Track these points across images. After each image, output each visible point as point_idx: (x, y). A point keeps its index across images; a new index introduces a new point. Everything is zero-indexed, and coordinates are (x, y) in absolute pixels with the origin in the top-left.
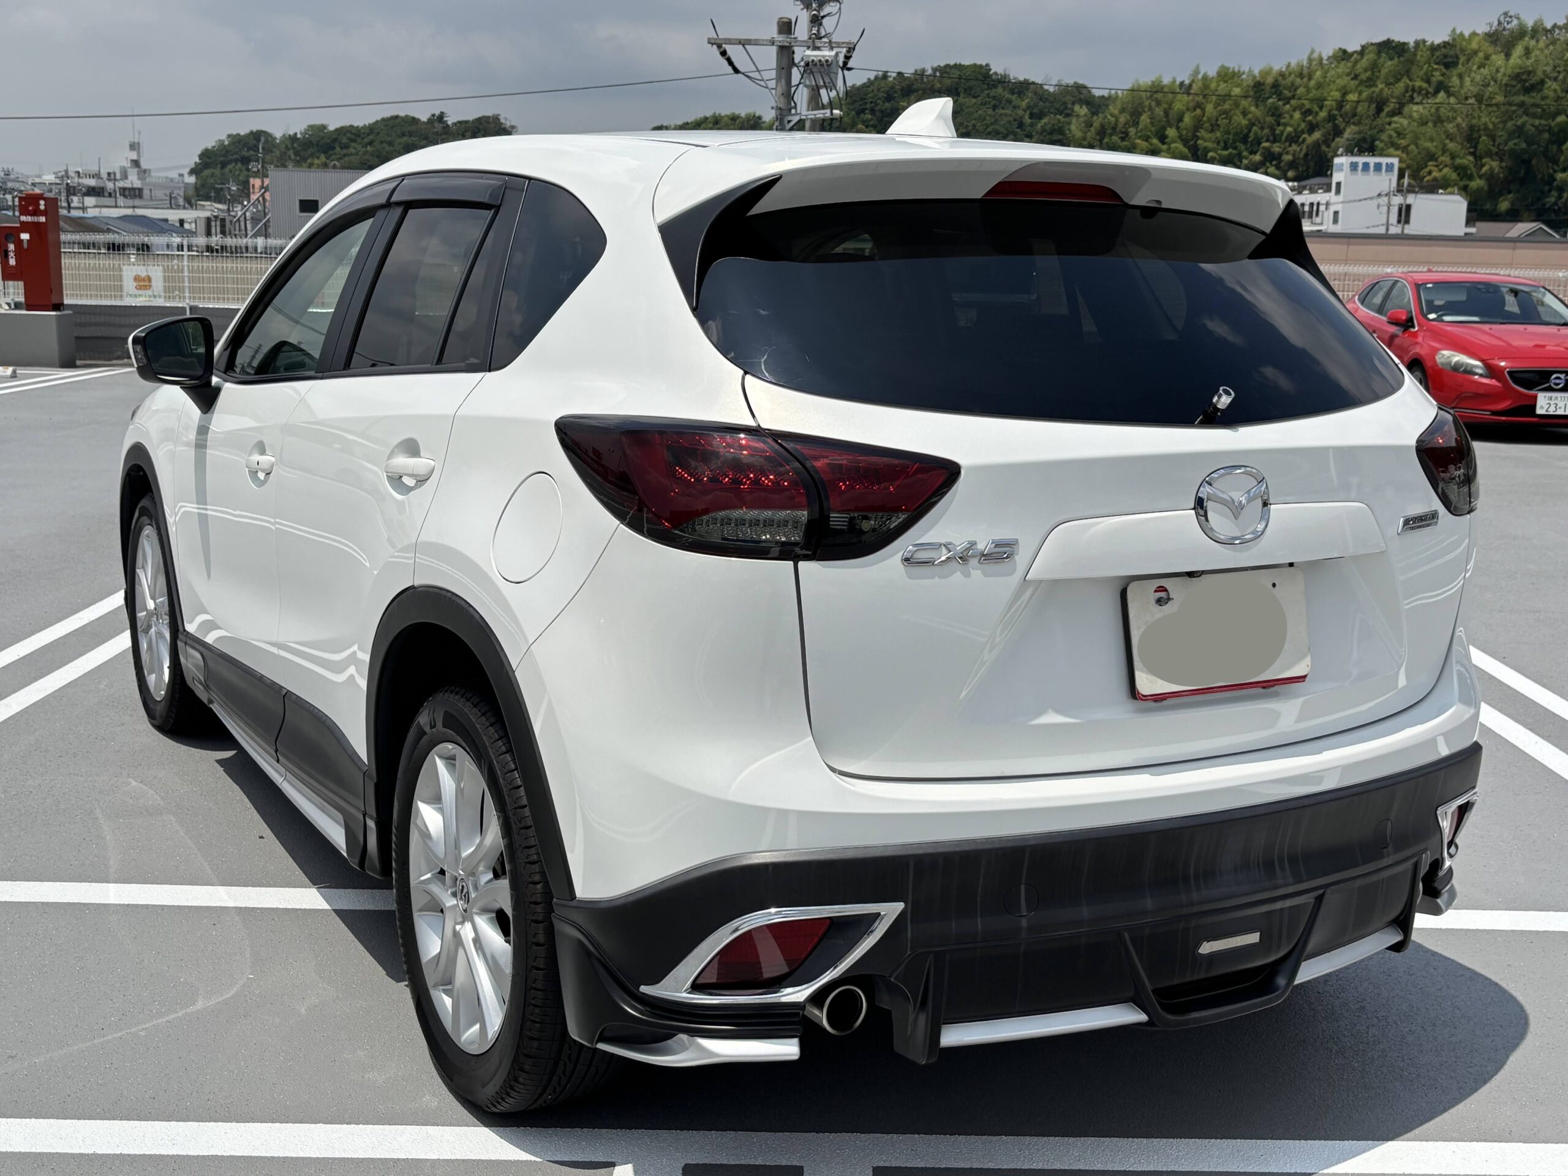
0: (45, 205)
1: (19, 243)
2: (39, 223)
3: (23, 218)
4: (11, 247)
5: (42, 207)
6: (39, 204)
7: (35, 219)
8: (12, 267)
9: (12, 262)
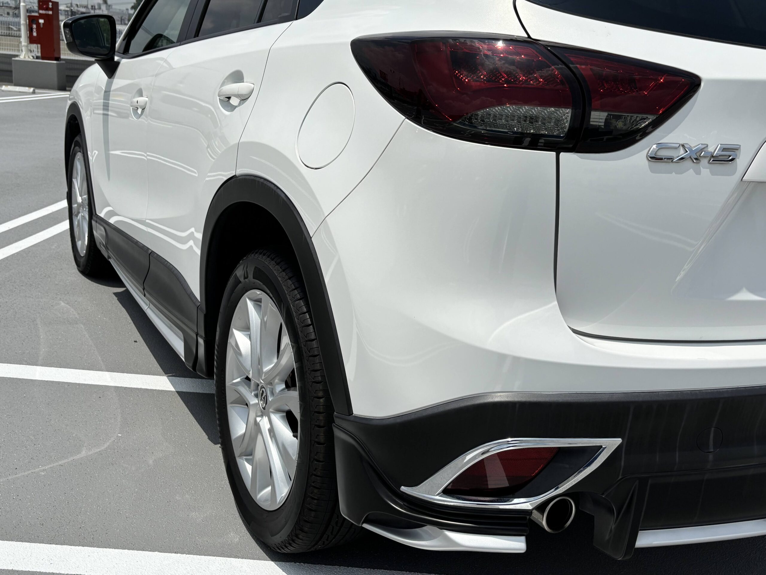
0: (52, 5)
1: (38, 24)
2: (48, 15)
3: (41, 12)
4: (34, 26)
5: (50, 6)
6: (48, 5)
7: (47, 12)
8: (35, 37)
9: (35, 34)
